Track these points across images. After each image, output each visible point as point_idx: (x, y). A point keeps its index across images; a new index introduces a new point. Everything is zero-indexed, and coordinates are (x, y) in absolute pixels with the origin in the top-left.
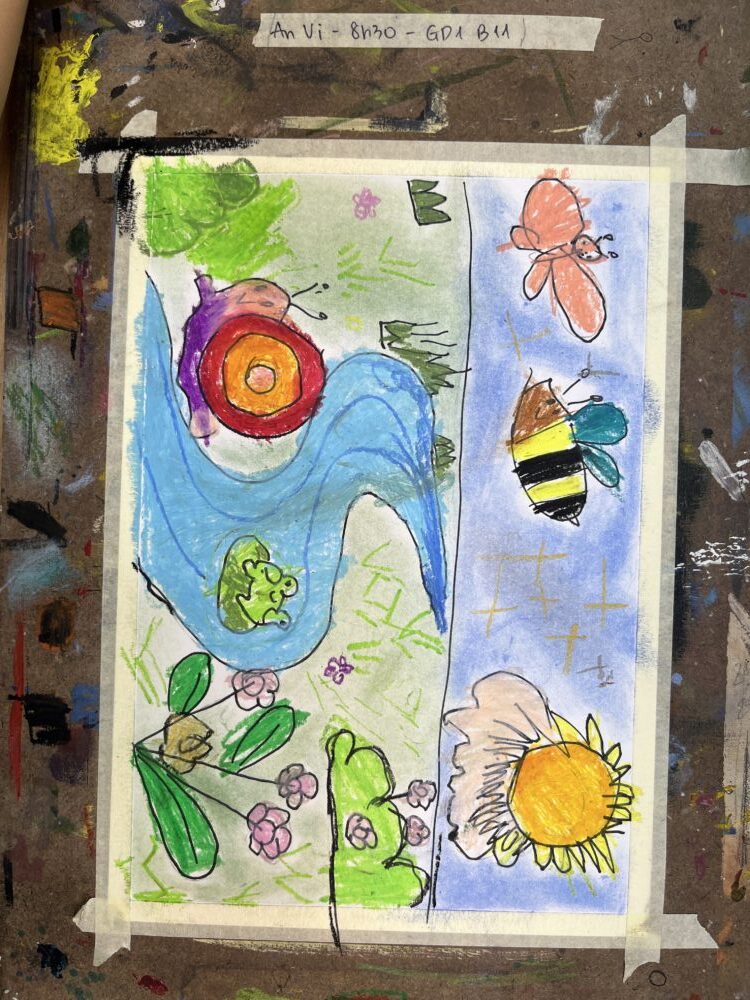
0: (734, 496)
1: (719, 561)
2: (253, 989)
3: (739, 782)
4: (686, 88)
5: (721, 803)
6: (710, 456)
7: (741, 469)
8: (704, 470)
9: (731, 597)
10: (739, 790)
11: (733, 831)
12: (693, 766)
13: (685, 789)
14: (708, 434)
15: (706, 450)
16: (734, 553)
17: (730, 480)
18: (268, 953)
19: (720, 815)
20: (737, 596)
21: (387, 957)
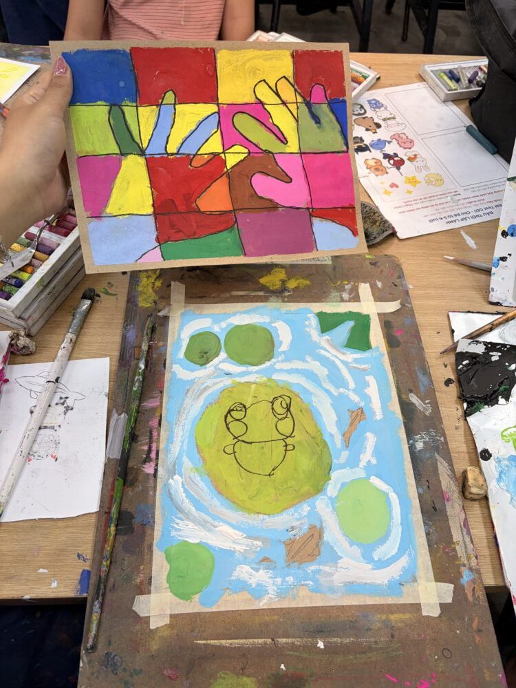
0: (427, 413)
1: (427, 440)
2: (227, 672)
3: (461, 539)
4: (377, 281)
5: (454, 549)
6: (414, 399)
7: (428, 403)
8: (413, 404)
9: (436, 454)
10: (461, 543)
11: (464, 565)
12: (437, 532)
13: (436, 544)
14: (411, 391)
15: (412, 397)
16: (433, 436)
17: (424, 408)
18: (235, 647)
19: (456, 557)
20: (438, 454)
21: (300, 646)
